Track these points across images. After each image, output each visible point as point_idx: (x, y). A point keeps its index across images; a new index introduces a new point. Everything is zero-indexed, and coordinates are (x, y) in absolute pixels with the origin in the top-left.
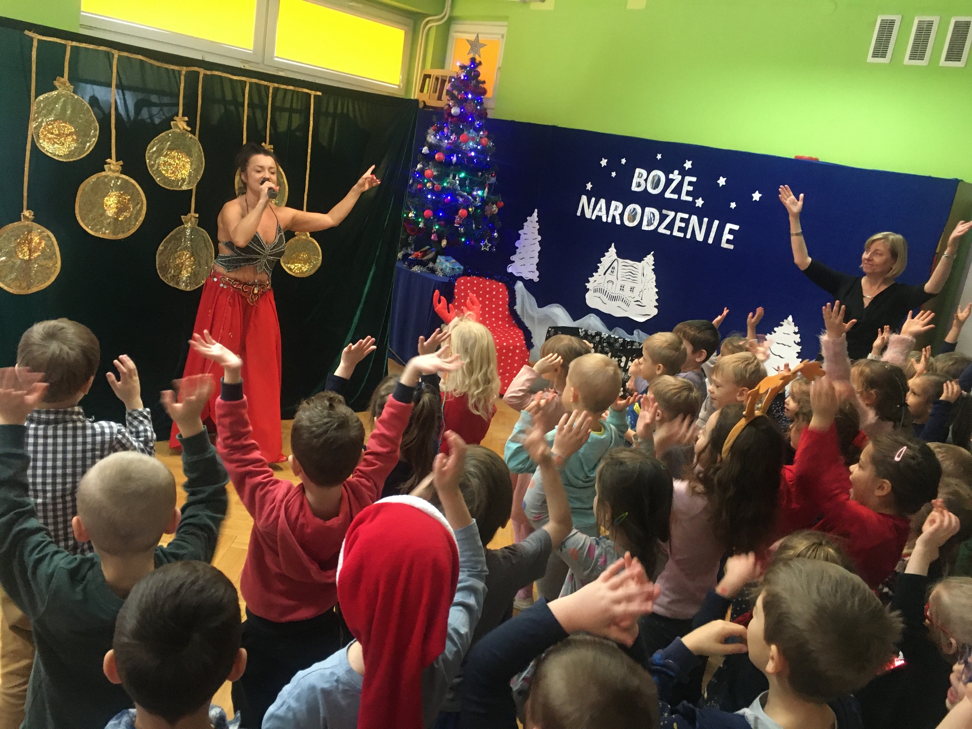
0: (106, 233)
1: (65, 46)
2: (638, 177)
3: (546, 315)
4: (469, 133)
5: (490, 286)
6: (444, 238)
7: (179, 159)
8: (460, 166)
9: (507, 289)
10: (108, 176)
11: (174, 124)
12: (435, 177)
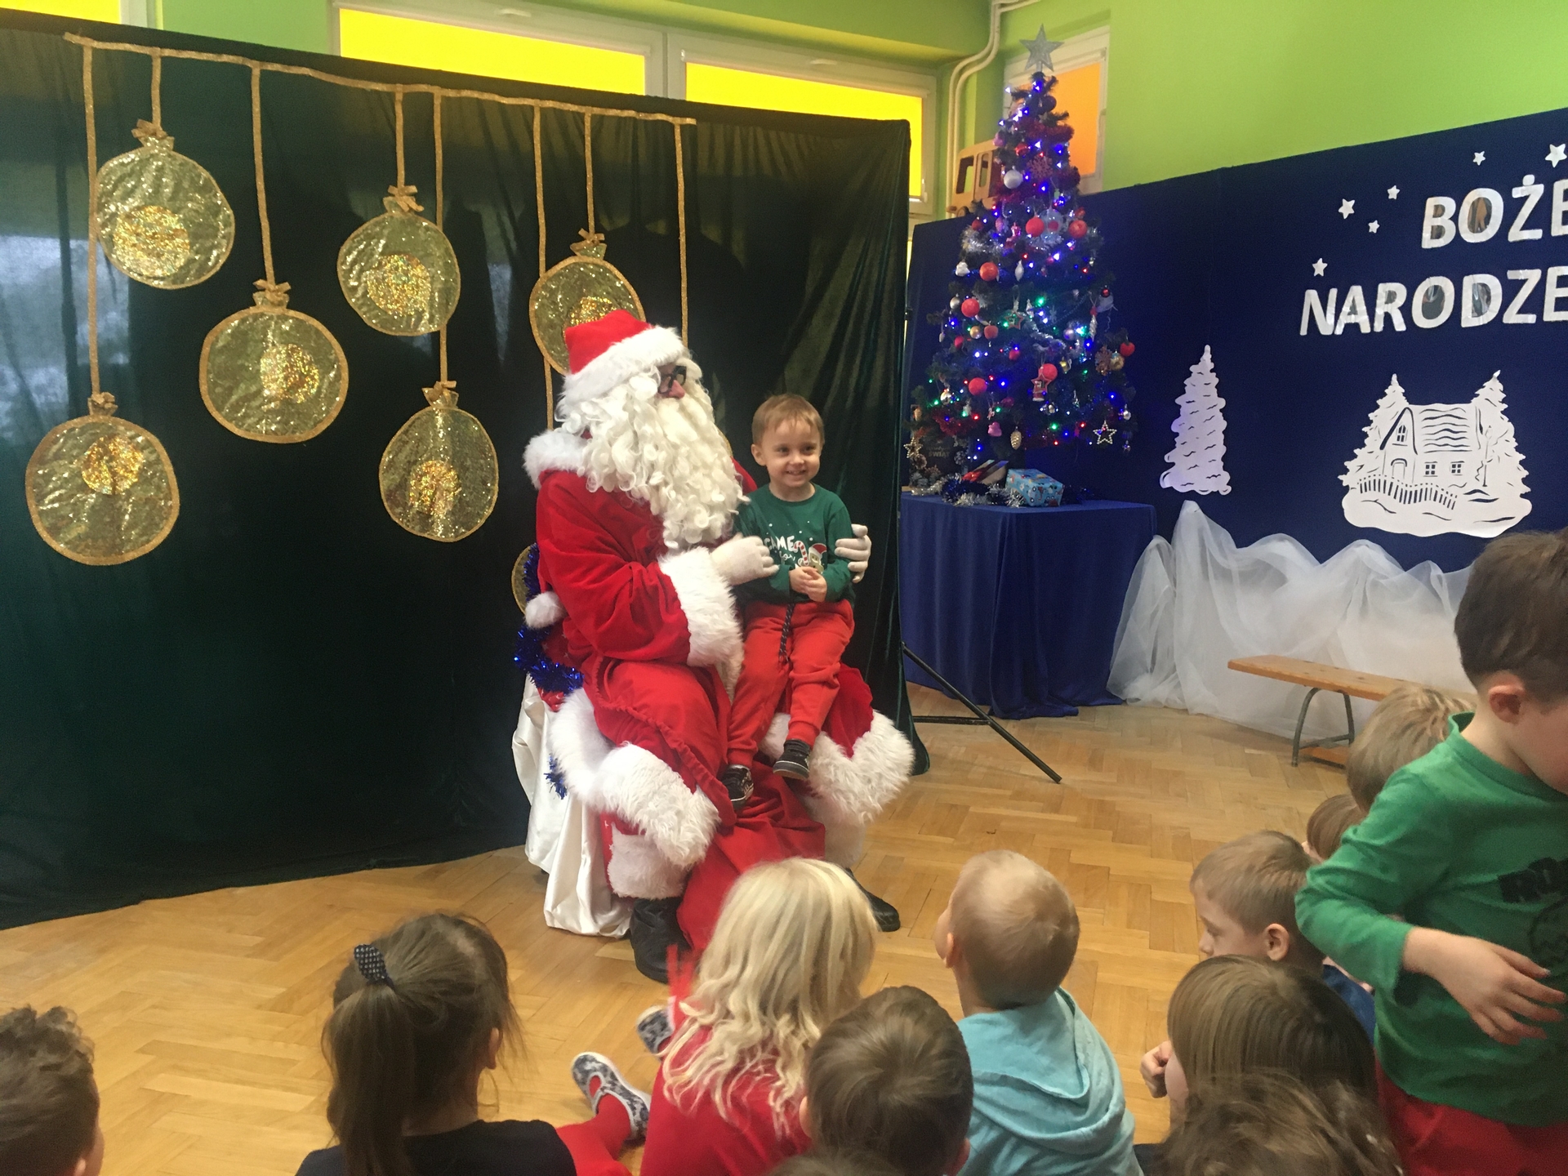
0: (265, 430)
1: (148, 59)
2: (1434, 216)
3: (1258, 562)
4: (1045, 214)
6: (1013, 430)
7: (407, 273)
8: (1033, 284)
10: (262, 315)
11: (390, 202)
12: (982, 312)
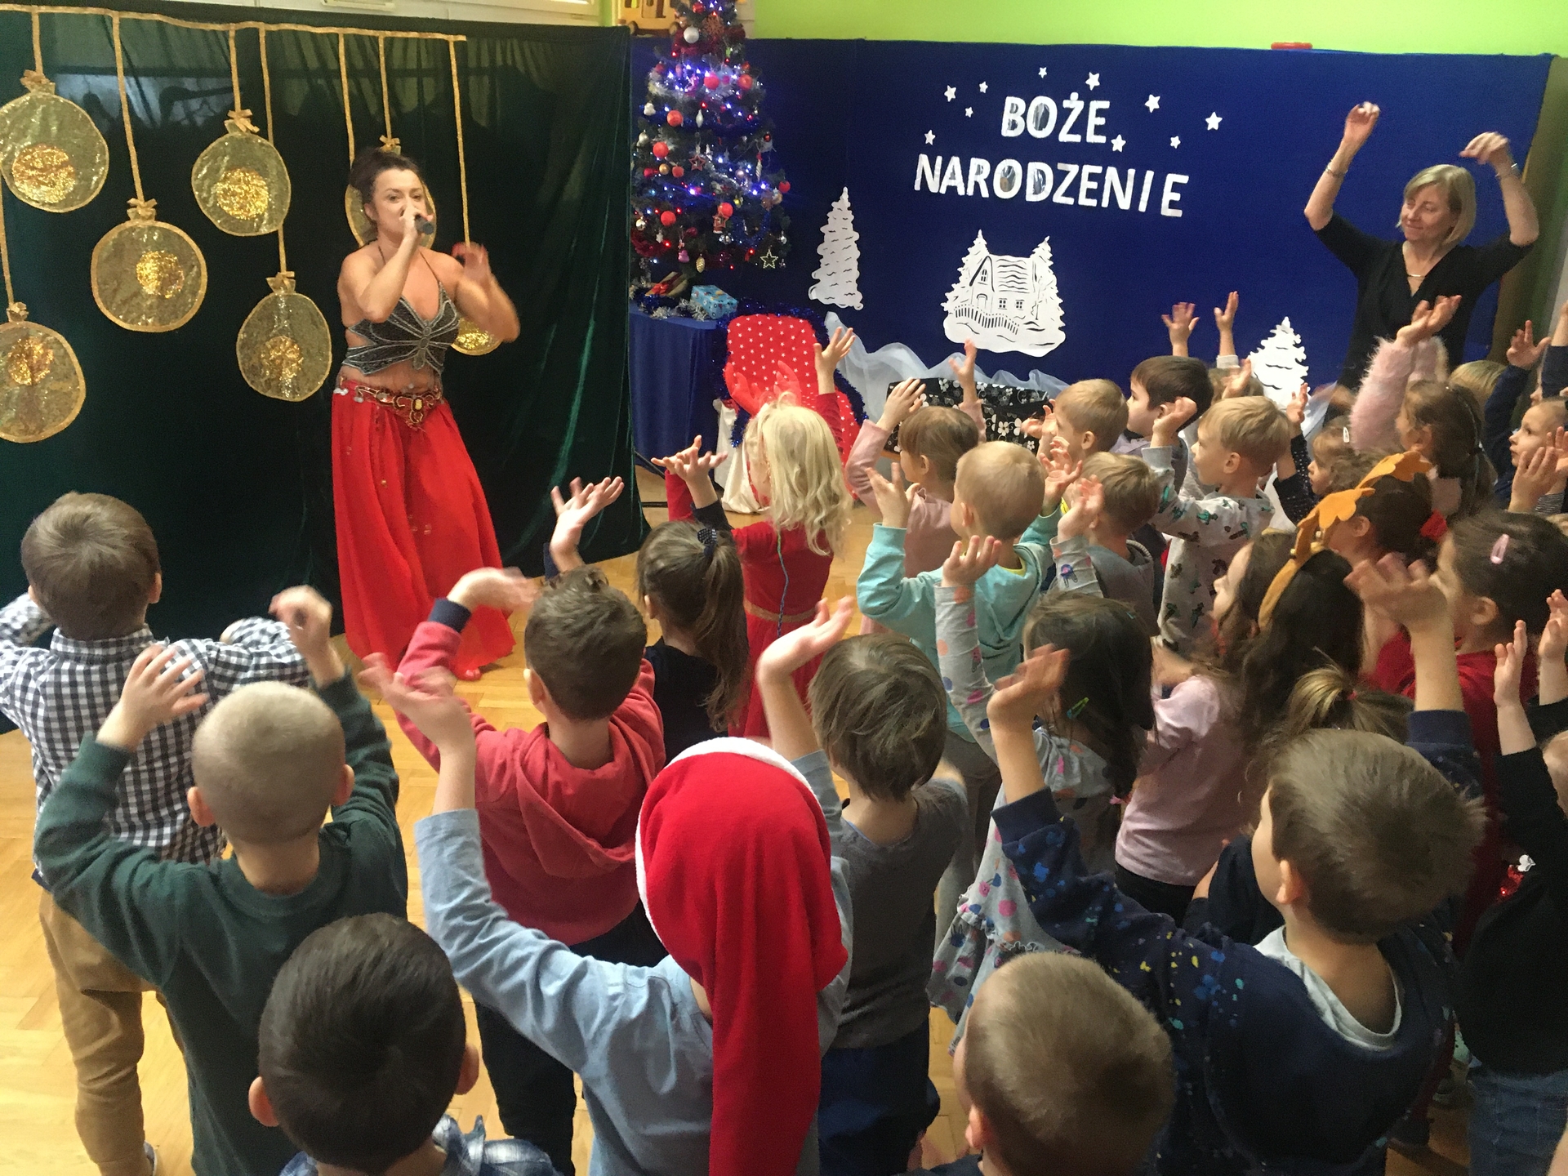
0: (147, 324)
2: (1011, 112)
3: (882, 364)
4: (719, 69)
5: (786, 325)
6: (699, 256)
7: (247, 183)
8: (711, 131)
9: (813, 328)
10: (136, 227)
11: (230, 124)
12: (670, 154)
